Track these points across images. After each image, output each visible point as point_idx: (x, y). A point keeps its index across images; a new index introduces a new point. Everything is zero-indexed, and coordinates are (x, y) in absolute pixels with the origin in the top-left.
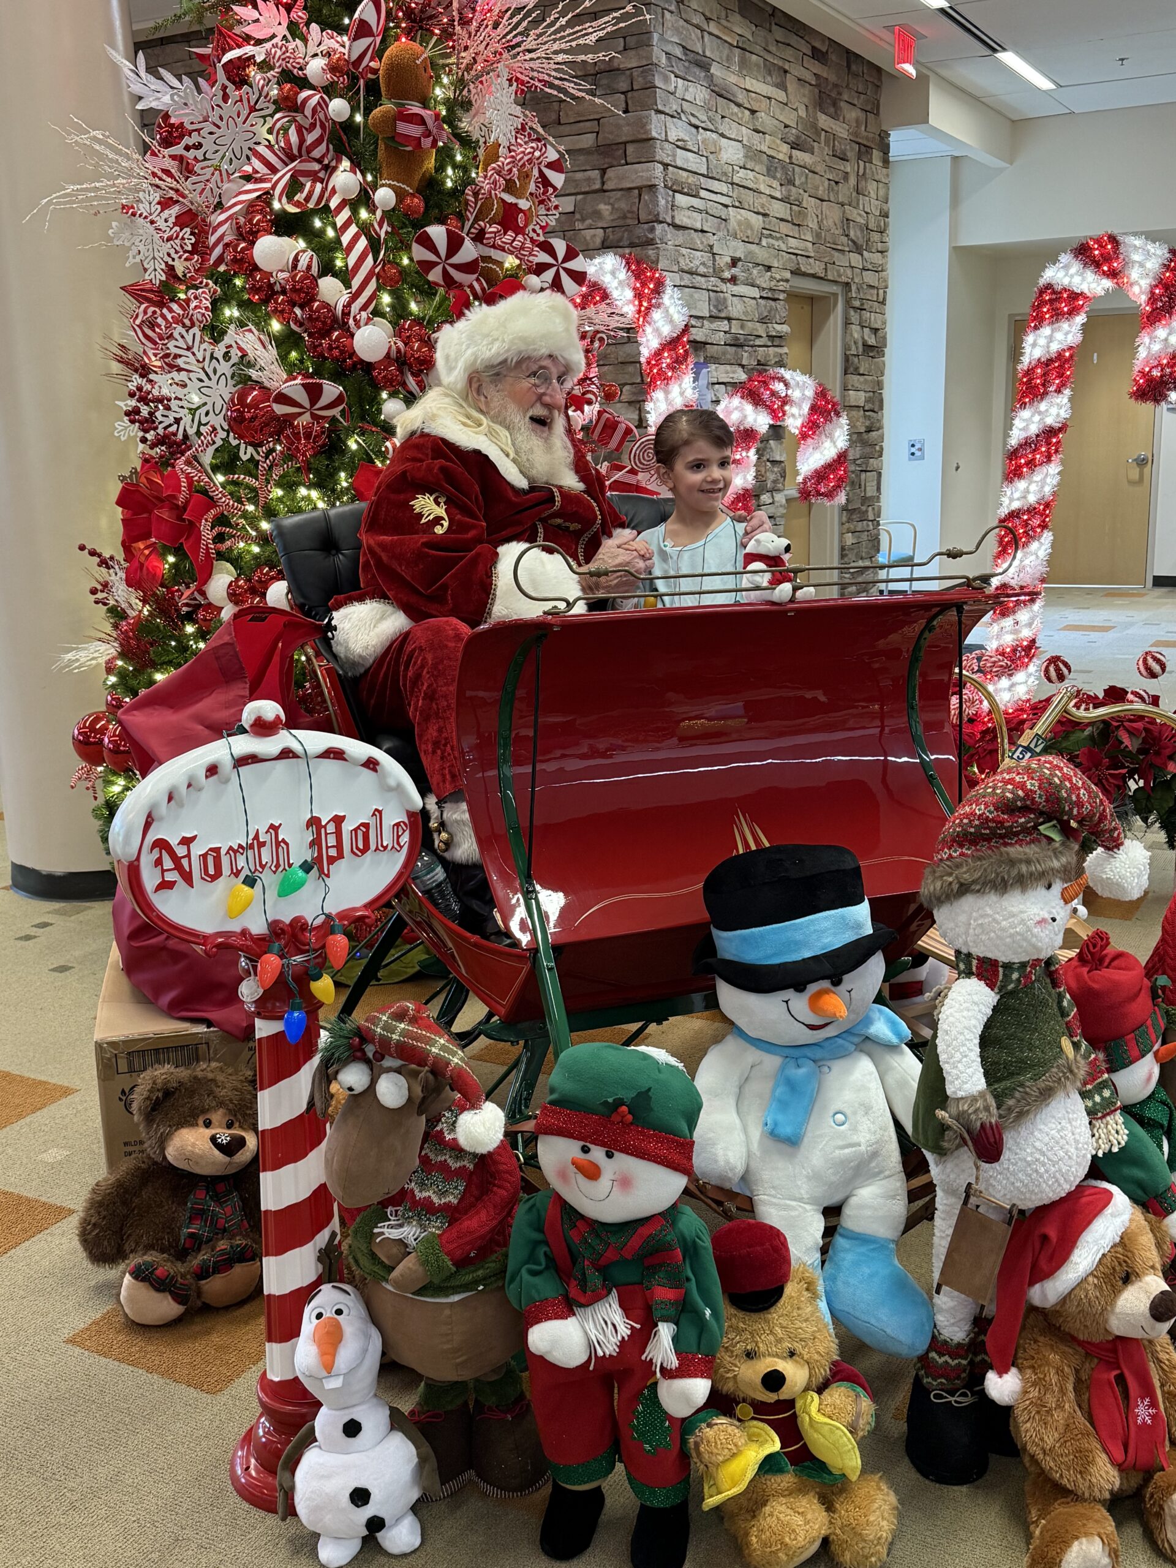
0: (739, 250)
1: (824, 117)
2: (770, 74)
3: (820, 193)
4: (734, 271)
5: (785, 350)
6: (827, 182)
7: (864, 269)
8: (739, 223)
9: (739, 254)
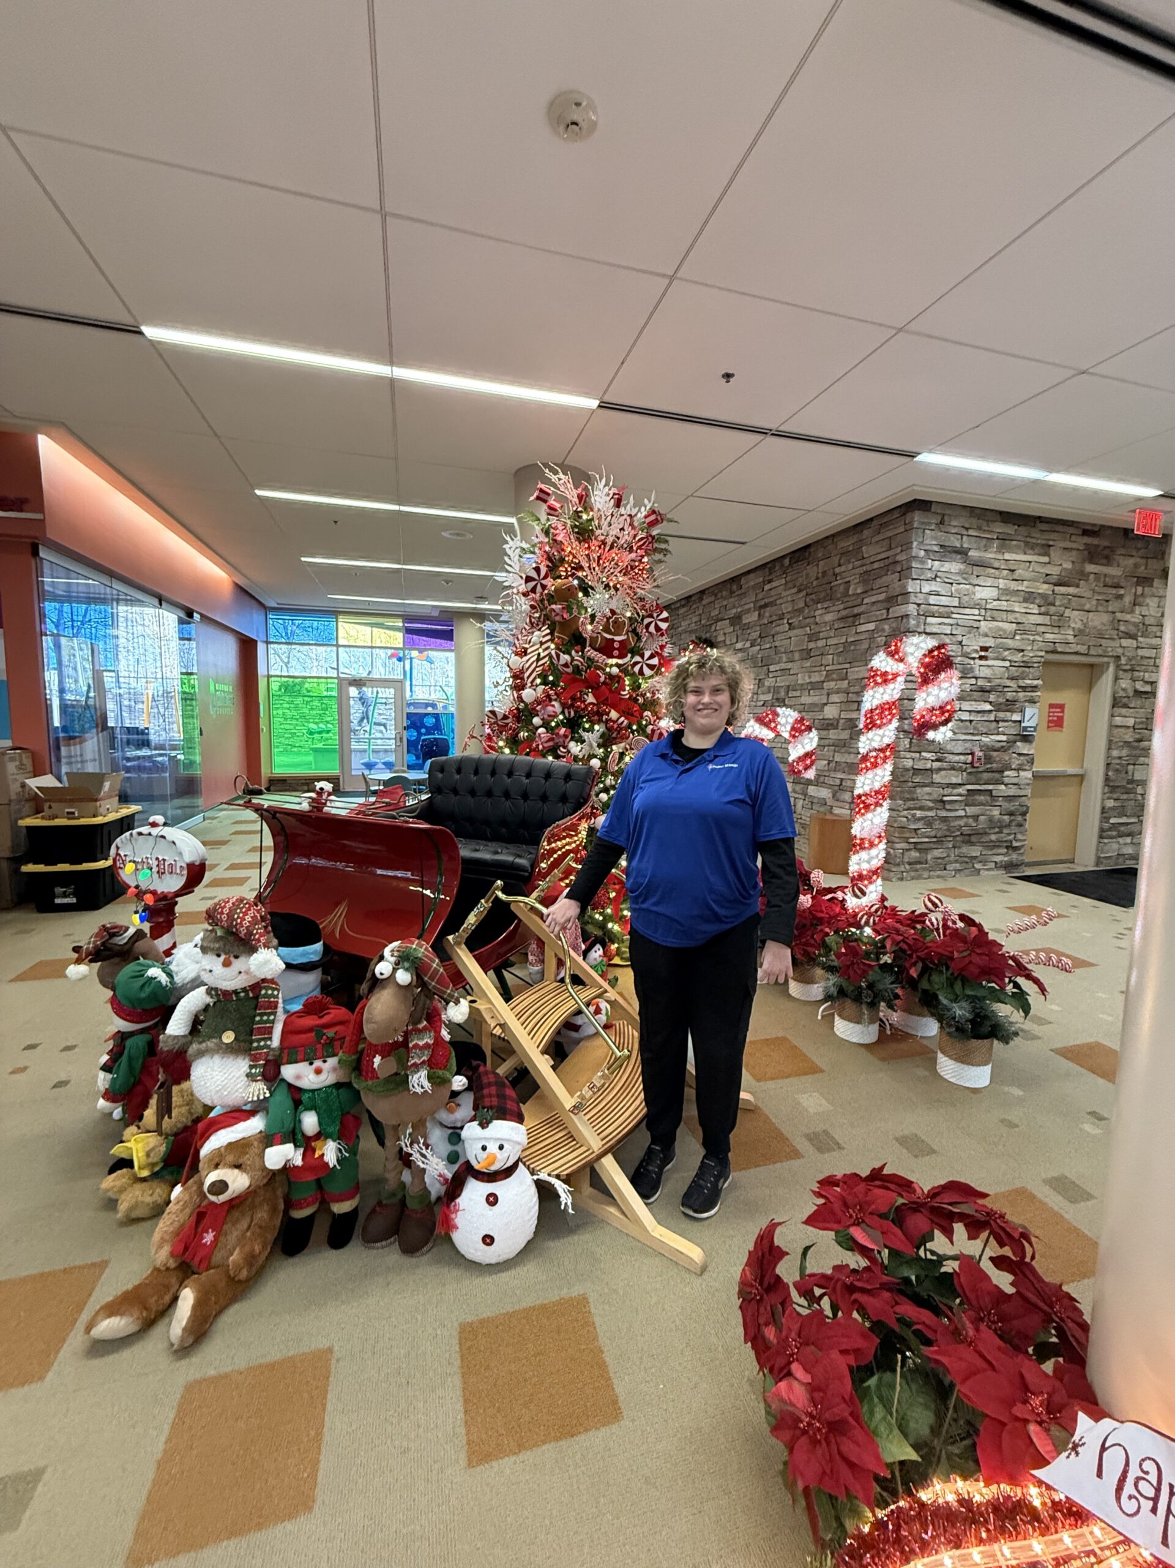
0: (989, 642)
1: (1093, 566)
2: (1032, 548)
3: (1087, 607)
4: (983, 653)
5: (1039, 693)
6: (1094, 602)
7: (1138, 647)
8: (990, 629)
9: (988, 645)
